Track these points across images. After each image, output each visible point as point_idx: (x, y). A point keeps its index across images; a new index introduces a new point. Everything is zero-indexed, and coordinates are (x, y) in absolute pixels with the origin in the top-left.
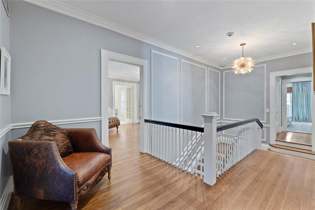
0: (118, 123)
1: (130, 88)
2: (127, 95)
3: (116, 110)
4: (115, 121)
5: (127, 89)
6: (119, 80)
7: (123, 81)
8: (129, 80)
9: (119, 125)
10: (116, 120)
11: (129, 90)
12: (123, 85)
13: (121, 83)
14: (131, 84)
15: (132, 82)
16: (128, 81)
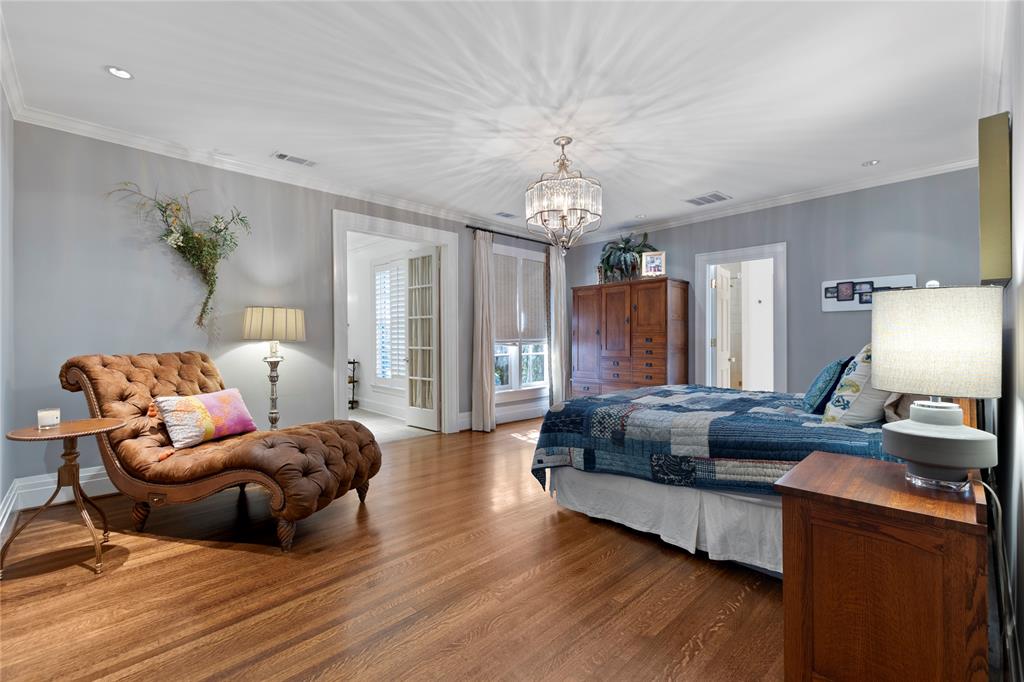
0: (365, 466)
1: (423, 258)
2: (411, 291)
3: (353, 363)
4: (345, 456)
5: (411, 260)
6: (370, 209)
7: (391, 214)
8: (422, 210)
9: (371, 476)
10: (353, 446)
11: (423, 267)
12: (391, 233)
13: (382, 222)
14: (429, 233)
15: (435, 223)
16: (416, 214)
